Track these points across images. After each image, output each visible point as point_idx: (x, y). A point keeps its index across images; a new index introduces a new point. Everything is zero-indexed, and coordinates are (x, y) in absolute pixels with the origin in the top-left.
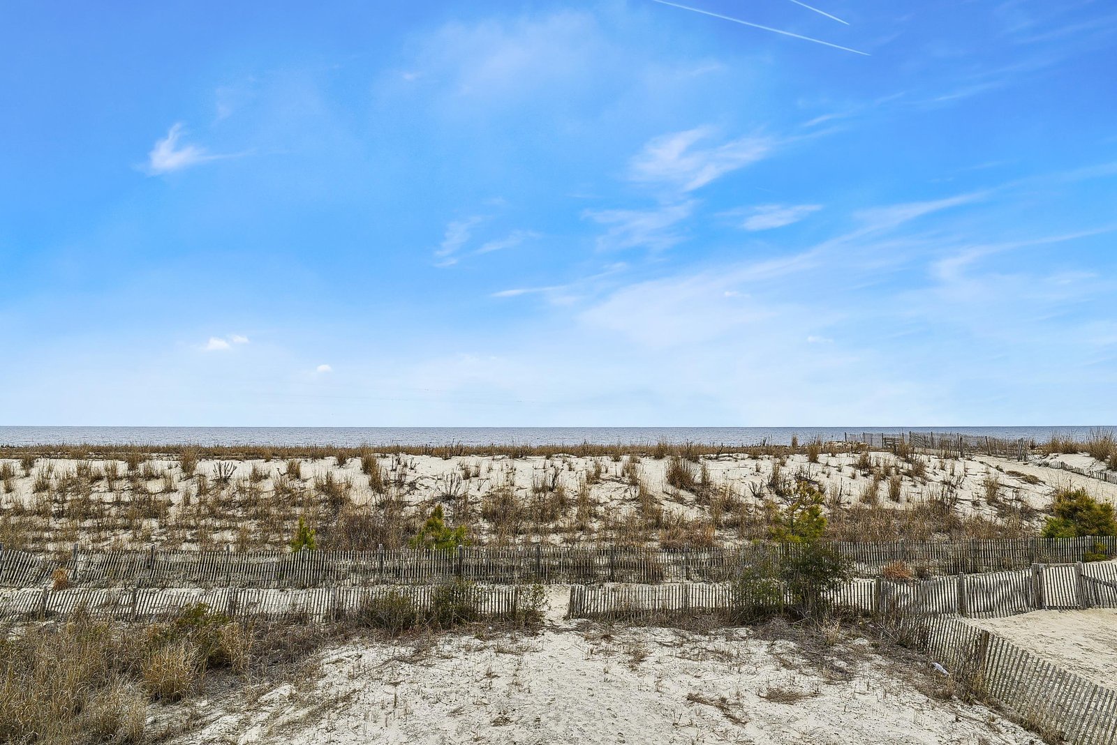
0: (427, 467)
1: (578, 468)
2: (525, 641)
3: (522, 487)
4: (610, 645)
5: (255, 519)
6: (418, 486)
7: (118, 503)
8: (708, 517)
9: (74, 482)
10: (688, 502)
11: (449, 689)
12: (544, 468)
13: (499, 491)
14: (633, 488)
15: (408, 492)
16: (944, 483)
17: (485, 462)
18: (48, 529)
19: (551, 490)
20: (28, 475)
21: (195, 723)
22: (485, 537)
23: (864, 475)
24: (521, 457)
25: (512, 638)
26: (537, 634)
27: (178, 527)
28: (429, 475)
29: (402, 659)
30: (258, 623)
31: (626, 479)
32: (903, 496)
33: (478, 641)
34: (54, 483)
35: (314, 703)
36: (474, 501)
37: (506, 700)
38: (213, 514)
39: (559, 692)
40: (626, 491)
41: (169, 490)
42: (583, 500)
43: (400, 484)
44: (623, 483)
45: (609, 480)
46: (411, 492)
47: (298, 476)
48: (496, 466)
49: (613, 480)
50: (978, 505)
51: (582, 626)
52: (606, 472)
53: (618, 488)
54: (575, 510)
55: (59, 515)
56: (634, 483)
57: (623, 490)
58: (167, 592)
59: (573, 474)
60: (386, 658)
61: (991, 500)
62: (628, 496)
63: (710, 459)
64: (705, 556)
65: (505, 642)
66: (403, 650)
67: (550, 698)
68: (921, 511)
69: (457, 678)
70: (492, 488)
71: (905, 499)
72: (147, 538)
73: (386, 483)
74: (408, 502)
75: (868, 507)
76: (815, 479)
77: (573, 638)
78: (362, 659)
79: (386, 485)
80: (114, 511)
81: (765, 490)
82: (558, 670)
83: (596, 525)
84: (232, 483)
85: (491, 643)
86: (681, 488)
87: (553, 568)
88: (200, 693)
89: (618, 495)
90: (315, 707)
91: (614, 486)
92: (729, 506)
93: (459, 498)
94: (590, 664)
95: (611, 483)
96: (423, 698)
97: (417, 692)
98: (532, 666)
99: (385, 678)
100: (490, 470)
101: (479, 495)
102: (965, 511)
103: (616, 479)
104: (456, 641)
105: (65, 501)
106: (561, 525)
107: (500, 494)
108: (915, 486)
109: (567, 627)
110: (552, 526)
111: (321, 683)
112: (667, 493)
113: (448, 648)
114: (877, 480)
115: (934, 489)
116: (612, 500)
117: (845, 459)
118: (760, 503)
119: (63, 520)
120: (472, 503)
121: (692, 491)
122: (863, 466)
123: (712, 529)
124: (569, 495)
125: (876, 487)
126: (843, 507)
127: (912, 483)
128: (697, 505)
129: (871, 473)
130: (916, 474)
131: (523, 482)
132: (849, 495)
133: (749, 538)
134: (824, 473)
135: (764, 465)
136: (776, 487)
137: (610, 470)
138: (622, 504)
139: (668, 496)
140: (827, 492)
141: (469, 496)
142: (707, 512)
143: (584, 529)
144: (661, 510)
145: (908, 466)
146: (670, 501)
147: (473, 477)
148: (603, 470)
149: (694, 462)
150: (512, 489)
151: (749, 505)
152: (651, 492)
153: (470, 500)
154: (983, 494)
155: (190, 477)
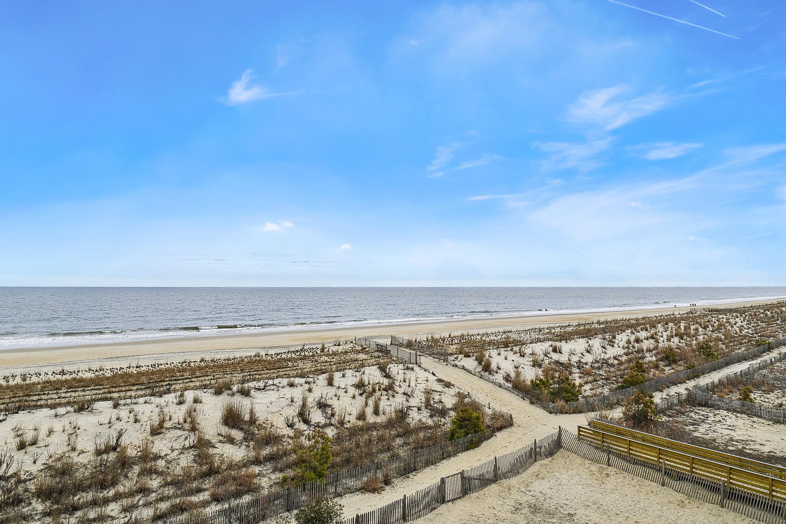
1: (143, 418)
3: (85, 450)
8: (252, 454)
10: (237, 441)
12: (110, 423)
13: (59, 459)
14: (192, 434)
16: (404, 394)
19: (114, 449)
23: (361, 395)
24: (88, 408)
31: (187, 426)
32: (381, 409)
36: (29, 478)
40: (186, 438)
42: (146, 457)
44: (184, 430)
45: (172, 428)
48: (58, 426)
49: (176, 428)
50: (420, 410)
52: (170, 419)
53: (179, 437)
54: (136, 469)
56: (193, 429)
57: (184, 437)
59: (138, 425)
61: (428, 404)
62: (187, 443)
63: (259, 389)
64: (247, 499)
68: (390, 424)
70: (51, 457)
71: (382, 412)
75: (360, 423)
76: (329, 402)
81: (296, 420)
83: (154, 483)
86: (233, 427)
89: (177, 445)
91: (176, 434)
92: (271, 439)
93: (12, 476)
95: (173, 431)
100: (51, 432)
101: (34, 469)
102: (415, 418)
103: (179, 427)
106: (122, 489)
107: (59, 464)
108: (388, 399)
110: (111, 493)
112: (222, 436)
114: (367, 398)
115: (399, 401)
116: (173, 451)
117: (351, 378)
118: (291, 433)
120: (25, 481)
121: (242, 429)
122: (360, 385)
123: (254, 466)
124: (131, 452)
125: (366, 404)
126: (345, 426)
127: (387, 397)
128: (245, 443)
129: (364, 392)
130: (390, 388)
131: (87, 443)
132: (350, 415)
133: (281, 471)
134: (336, 396)
135: (297, 393)
136: (303, 416)
137: (174, 416)
138: (181, 453)
139: (221, 438)
140: (337, 414)
141: (22, 473)
142: (251, 449)
143: (144, 490)
144: (215, 454)
145: (386, 381)
146: (223, 443)
147: (29, 445)
148: (167, 418)
149: (246, 396)
150: (73, 454)
151: (283, 436)
152: (207, 437)
153: (23, 477)
154: (423, 400)
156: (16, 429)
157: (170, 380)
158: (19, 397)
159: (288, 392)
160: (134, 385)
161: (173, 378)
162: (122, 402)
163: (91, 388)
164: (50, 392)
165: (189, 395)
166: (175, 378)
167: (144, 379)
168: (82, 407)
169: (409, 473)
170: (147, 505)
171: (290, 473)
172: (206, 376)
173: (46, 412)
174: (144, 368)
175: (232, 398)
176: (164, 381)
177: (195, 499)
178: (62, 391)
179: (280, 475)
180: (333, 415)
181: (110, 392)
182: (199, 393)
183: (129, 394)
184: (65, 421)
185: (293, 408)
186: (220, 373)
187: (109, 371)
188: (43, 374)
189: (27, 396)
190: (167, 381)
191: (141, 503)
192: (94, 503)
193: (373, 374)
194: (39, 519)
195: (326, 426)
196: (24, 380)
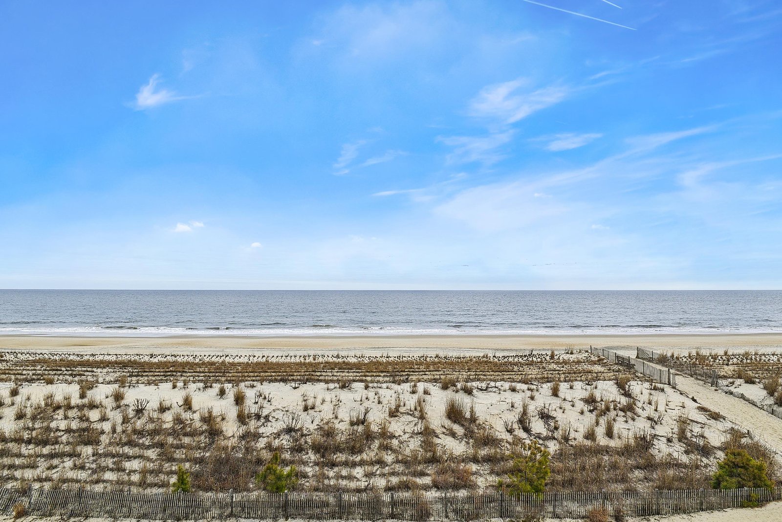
0: (280, 398)
1: (385, 401)
3: (343, 420)
5: (157, 448)
6: (270, 418)
7: (69, 431)
8: (471, 451)
9: (42, 411)
10: (459, 436)
12: (361, 401)
13: (327, 423)
14: (420, 422)
15: (263, 424)
16: (649, 418)
17: (321, 391)
19: (363, 423)
20: (13, 404)
22: (311, 469)
23: (591, 411)
24: (348, 386)
27: (106, 455)
28: (280, 407)
31: (417, 414)
32: (616, 431)
34: (29, 412)
36: (308, 433)
38: (130, 443)
40: (415, 425)
41: (104, 419)
42: (385, 434)
43: (258, 417)
44: (414, 416)
45: (405, 413)
46: (265, 424)
47: (190, 408)
48: (329, 396)
49: (408, 414)
50: (671, 442)
52: (404, 405)
53: (410, 422)
54: (377, 443)
55: (29, 442)
56: (422, 417)
57: (414, 423)
59: (381, 406)
61: (682, 437)
62: (416, 429)
63: (481, 390)
64: (462, 493)
68: (626, 451)
70: (322, 420)
71: (617, 436)
72: (82, 468)
74: (263, 433)
75: (588, 443)
76: (553, 414)
79: (248, 418)
80: (64, 438)
81: (515, 426)
83: (389, 458)
84: (146, 413)
86: (455, 422)
89: (409, 429)
91: (408, 420)
92: (489, 441)
93: (298, 430)
95: (406, 416)
101: (312, 427)
102: (661, 450)
103: (411, 413)
105: (34, 429)
106: (366, 457)
107: (327, 427)
108: (626, 422)
110: (358, 459)
112: (445, 428)
114: (598, 416)
115: (641, 426)
116: (405, 433)
117: (580, 390)
118: (509, 438)
119: (31, 446)
120: (306, 435)
121: (463, 425)
122: (590, 401)
123: (472, 463)
124: (375, 428)
125: (597, 423)
126: (570, 443)
127: (625, 419)
128: (465, 439)
129: (595, 409)
130: (629, 409)
131: (345, 414)
132: (576, 431)
133: (498, 474)
134: (561, 408)
135: (518, 399)
136: (523, 422)
137: (407, 402)
138: (411, 437)
139: (445, 431)
140: (561, 428)
141: (304, 429)
142: (471, 446)
143: (381, 462)
144: (437, 444)
145: (624, 401)
146: (446, 435)
147: (310, 409)
148: (402, 404)
149: (469, 394)
150: (336, 421)
151: (502, 440)
152: (432, 427)
153: (305, 432)
154: (676, 430)
155: (119, 407)
156: (304, 395)
157: (409, 371)
158: (310, 372)
159: (509, 396)
160: (382, 372)
161: (411, 370)
162: (370, 385)
163: (353, 371)
164: (328, 371)
165: (421, 386)
166: (412, 370)
167: (390, 368)
168: (345, 385)
169: (649, 515)
170: (383, 475)
171: (507, 479)
172: (437, 371)
173: (322, 385)
174: (392, 359)
175: (457, 394)
176: (404, 371)
177: (420, 481)
178: (335, 371)
179: (497, 479)
180: (556, 428)
181: (365, 376)
182: (430, 386)
183: (378, 378)
184: (333, 394)
185: (513, 413)
186: (450, 370)
187: (367, 359)
188: (326, 356)
189: (313, 371)
190: (406, 371)
191: (378, 472)
192: (346, 464)
193: (607, 390)
194: (312, 467)
195: (547, 438)
196: (314, 360)
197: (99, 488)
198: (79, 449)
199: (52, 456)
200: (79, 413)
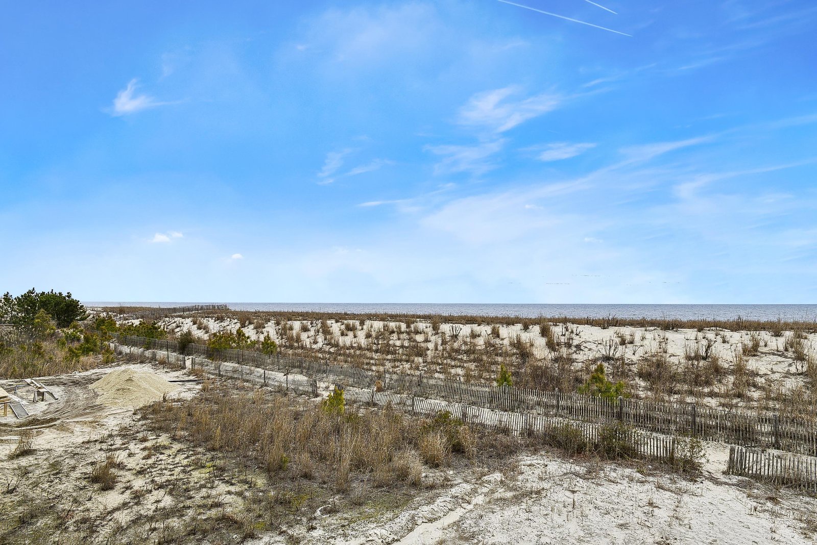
0: (589, 334)
1: (732, 341)
2: (683, 484)
3: (675, 354)
4: (777, 508)
5: (474, 362)
6: (582, 348)
7: (402, 347)
9: (382, 334)
11: (616, 507)
12: (696, 339)
13: (653, 356)
14: (799, 363)
15: (575, 352)
17: (638, 332)
18: (372, 358)
19: (704, 358)
20: (362, 329)
21: (446, 484)
22: (642, 393)
24: (673, 329)
25: (671, 479)
26: (696, 481)
27: (433, 363)
28: (591, 340)
29: (577, 475)
30: (479, 429)
31: (790, 354)
33: (639, 475)
34: (374, 334)
35: (516, 490)
36: (631, 363)
37: (668, 529)
38: (450, 357)
39: (720, 536)
41: (427, 341)
42: (739, 370)
43: (568, 345)
44: (786, 357)
45: (769, 353)
46: (577, 352)
47: (498, 336)
48: (649, 336)
49: (774, 354)
51: (744, 484)
52: (766, 346)
53: (780, 362)
54: (731, 378)
55: (377, 351)
56: (800, 357)
57: (787, 364)
58: (429, 401)
59: (727, 346)
60: (565, 471)
62: (793, 369)
65: (665, 480)
66: (577, 468)
67: (711, 539)
69: (623, 500)
70: (646, 353)
72: (417, 368)
73: (559, 344)
74: (576, 359)
77: (733, 493)
78: (548, 467)
79: (558, 346)
80: (401, 351)
82: (719, 517)
83: (756, 394)
84: (460, 339)
85: (651, 479)
87: (711, 427)
88: (449, 466)
89: (782, 368)
90: (517, 493)
91: (775, 360)
93: (618, 359)
94: (754, 519)
95: (771, 356)
96: (595, 507)
97: (591, 502)
98: (691, 507)
99: (565, 485)
100: (643, 338)
101: (635, 358)
103: (778, 353)
104: (620, 471)
105: (378, 344)
106: (716, 390)
107: (654, 359)
109: (726, 481)
110: (706, 390)
111: (520, 478)
113: (613, 474)
116: (773, 373)
119: (378, 354)
120: (629, 365)
124: (723, 365)
131: (677, 350)
137: (769, 344)
138: (786, 377)
141: (626, 359)
143: (742, 397)
147: (629, 343)
148: (762, 345)
150: (665, 355)
153: (626, 362)
155: (437, 333)
156: (617, 334)
170: (749, 408)
184: (654, 333)
191: (740, 405)
192: (689, 393)
197: (432, 382)
198: (412, 358)
199: (395, 360)
200: (407, 336)
